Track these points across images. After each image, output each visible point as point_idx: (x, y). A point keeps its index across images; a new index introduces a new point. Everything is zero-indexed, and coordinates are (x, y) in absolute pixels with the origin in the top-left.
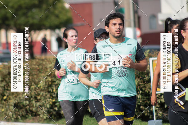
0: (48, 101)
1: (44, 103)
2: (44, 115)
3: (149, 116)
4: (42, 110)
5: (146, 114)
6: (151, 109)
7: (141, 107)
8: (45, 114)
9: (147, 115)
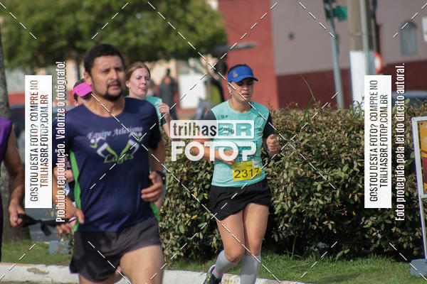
0: (180, 217)
1: (173, 222)
2: (173, 250)
3: (412, 250)
4: (168, 238)
5: (405, 246)
6: (417, 234)
7: (394, 229)
8: (175, 249)
9: (408, 247)
